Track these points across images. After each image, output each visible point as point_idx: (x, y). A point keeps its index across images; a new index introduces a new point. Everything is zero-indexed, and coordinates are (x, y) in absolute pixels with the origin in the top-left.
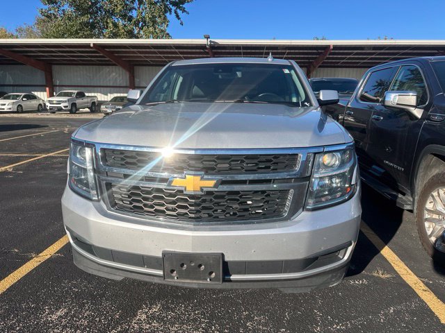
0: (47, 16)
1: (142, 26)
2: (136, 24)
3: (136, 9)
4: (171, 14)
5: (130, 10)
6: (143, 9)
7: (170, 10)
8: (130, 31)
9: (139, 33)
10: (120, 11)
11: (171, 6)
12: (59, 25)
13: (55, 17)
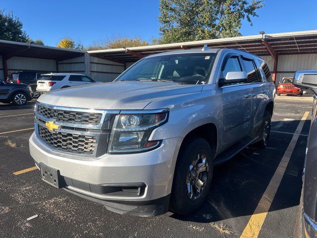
0: (163, 31)
1: (222, 30)
2: (218, 29)
3: (218, 19)
4: (244, 18)
5: (214, 20)
6: (223, 18)
7: (243, 16)
8: (213, 34)
9: (219, 35)
10: (208, 22)
11: (244, 13)
12: (169, 36)
13: (168, 31)
